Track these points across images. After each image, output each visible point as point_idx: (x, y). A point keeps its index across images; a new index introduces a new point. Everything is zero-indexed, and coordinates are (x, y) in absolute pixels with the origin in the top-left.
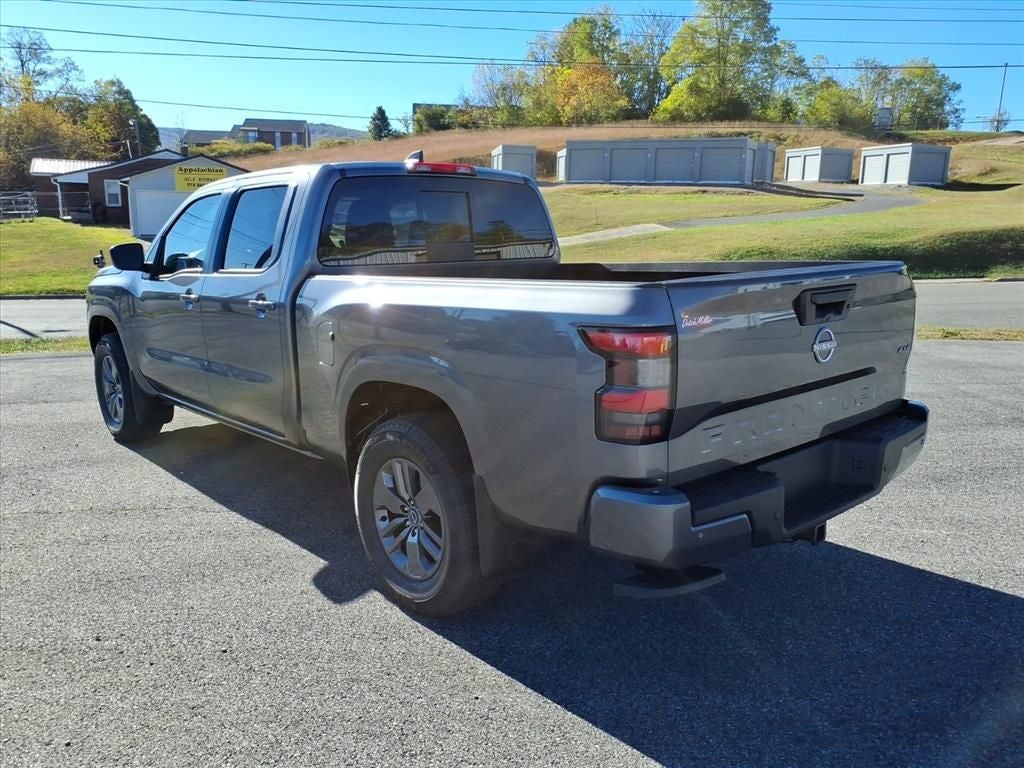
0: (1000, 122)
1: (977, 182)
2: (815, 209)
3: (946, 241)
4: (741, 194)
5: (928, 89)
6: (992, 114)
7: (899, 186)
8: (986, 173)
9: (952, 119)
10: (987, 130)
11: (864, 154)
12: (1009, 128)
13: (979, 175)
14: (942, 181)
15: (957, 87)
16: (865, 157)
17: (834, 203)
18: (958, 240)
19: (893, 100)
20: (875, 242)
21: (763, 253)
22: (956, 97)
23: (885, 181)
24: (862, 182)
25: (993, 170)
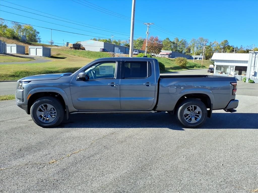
0: (52, 43)
1: (57, 56)
2: (28, 61)
3: (66, 70)
4: (3, 56)
5: (32, 32)
6: (50, 41)
7: (41, 56)
8: (58, 55)
9: (38, 40)
10: (49, 44)
11: (29, 48)
12: (54, 44)
13: (57, 55)
14: (50, 56)
15: (38, 33)
16: (30, 48)
17: (31, 60)
18: (68, 70)
19: (23, 34)
20: (51, 70)
21: (26, 72)
22: (39, 35)
23: (36, 55)
24: (30, 54)
25: (59, 54)
